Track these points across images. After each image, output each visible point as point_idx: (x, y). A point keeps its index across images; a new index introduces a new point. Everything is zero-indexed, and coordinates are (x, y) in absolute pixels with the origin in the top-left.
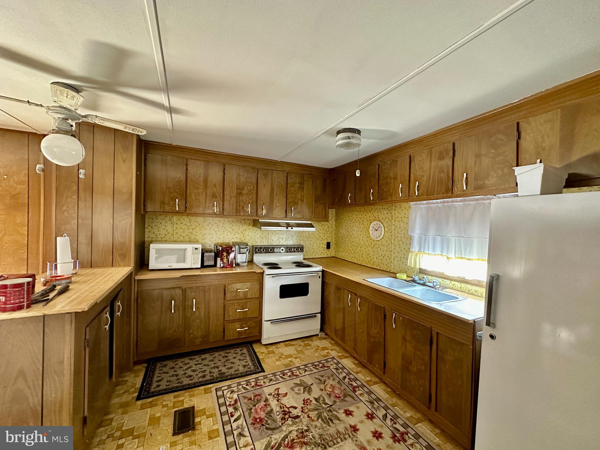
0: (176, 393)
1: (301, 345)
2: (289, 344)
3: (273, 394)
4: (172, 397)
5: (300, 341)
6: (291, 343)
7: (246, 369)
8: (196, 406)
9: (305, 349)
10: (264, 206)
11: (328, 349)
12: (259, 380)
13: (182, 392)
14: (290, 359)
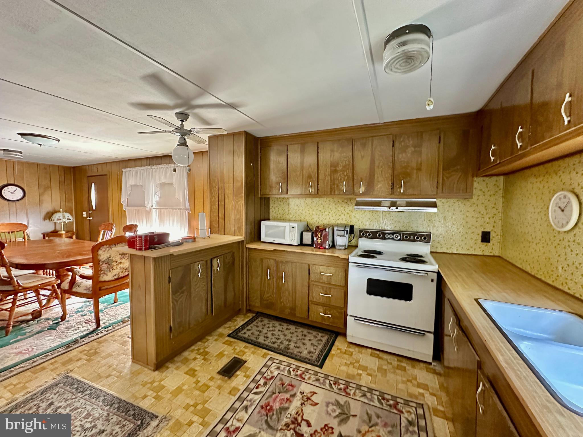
0: (248, 345)
1: (391, 364)
2: (378, 355)
3: (305, 394)
4: (244, 346)
5: (396, 358)
6: (381, 355)
7: (308, 356)
8: (248, 362)
9: (392, 371)
10: (361, 183)
11: (428, 390)
12: (308, 373)
13: (252, 346)
14: (360, 372)
